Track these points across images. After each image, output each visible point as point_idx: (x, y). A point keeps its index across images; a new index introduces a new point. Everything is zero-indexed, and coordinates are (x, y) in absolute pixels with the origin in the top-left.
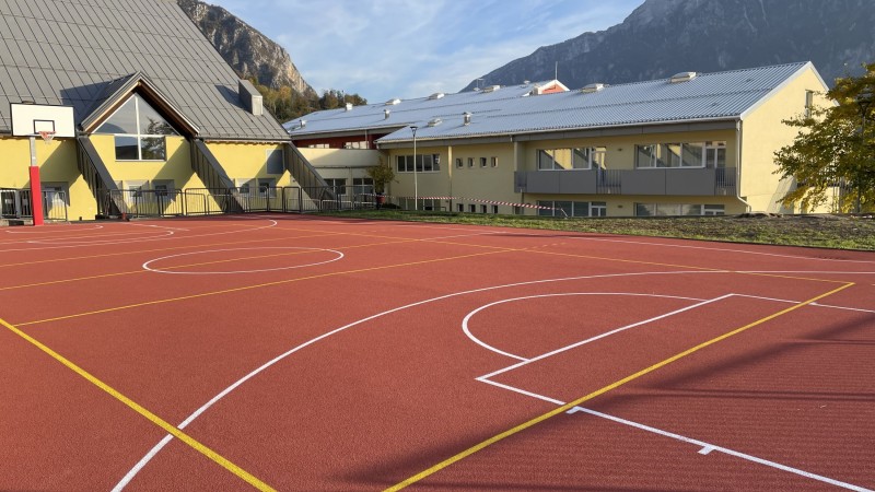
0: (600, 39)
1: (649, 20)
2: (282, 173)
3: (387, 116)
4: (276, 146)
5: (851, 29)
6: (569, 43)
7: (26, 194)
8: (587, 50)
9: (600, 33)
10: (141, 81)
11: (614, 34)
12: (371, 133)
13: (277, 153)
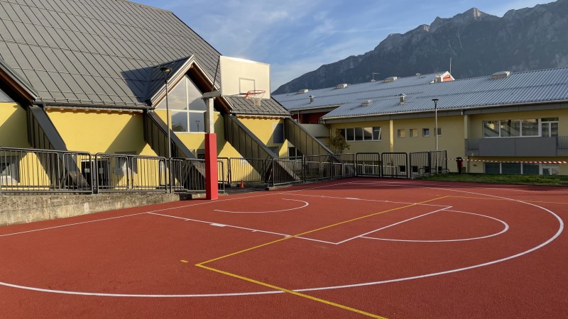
0: (360, 60)
1: (390, 48)
2: (282, 142)
3: (311, 100)
4: (279, 120)
5: (515, 53)
6: (341, 62)
7: (103, 163)
8: (352, 67)
9: (360, 56)
10: (194, 64)
11: (369, 57)
12: (302, 113)
13: (280, 126)
